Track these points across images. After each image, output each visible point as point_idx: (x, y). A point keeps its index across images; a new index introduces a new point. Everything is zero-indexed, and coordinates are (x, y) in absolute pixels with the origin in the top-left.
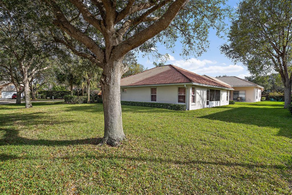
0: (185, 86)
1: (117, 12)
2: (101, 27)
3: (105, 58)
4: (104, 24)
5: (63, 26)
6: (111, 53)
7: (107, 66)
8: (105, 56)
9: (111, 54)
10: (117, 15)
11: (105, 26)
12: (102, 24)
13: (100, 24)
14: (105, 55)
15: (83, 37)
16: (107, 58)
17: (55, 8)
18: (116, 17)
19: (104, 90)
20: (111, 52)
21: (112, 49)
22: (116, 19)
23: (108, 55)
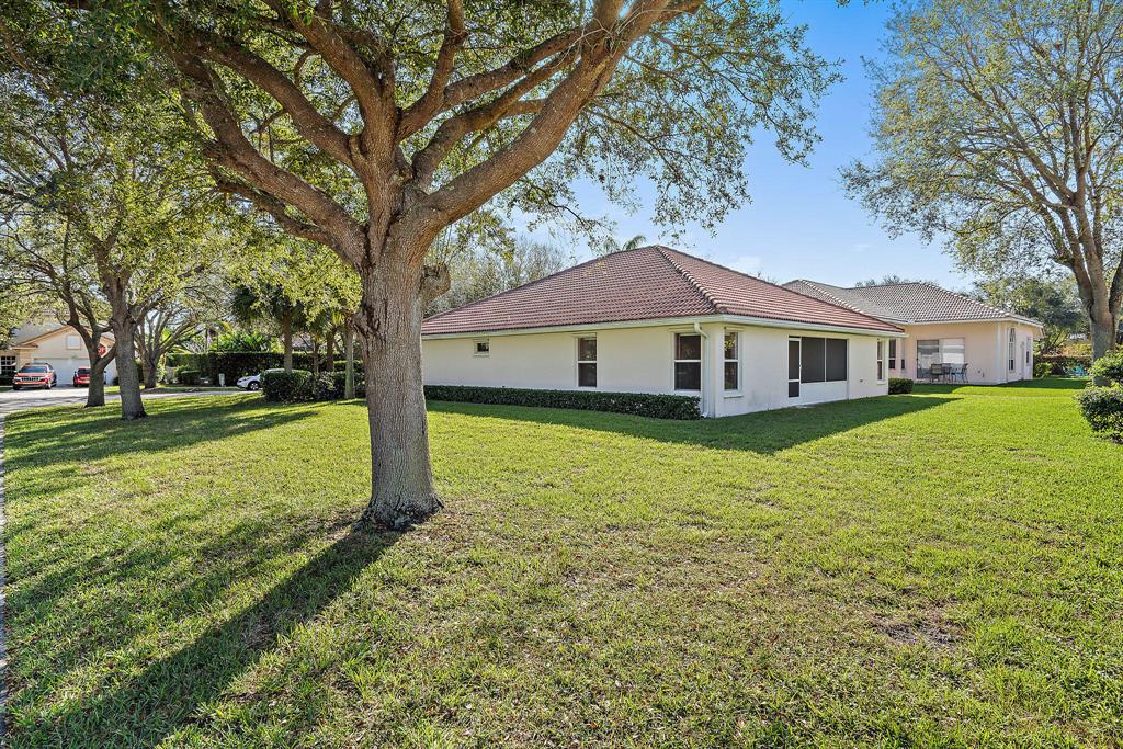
0: (697, 326)
1: (400, 109)
2: (351, 157)
3: (368, 253)
4: (360, 148)
5: (234, 159)
6: (387, 234)
7: (375, 278)
8: (367, 247)
9: (385, 240)
10: (401, 119)
11: (364, 152)
12: (355, 148)
13: (348, 148)
14: (369, 241)
15: (297, 191)
16: (375, 253)
17: (209, 104)
18: (398, 124)
19: (368, 352)
20: (387, 232)
21: (391, 223)
22: (396, 130)
23: (375, 244)
